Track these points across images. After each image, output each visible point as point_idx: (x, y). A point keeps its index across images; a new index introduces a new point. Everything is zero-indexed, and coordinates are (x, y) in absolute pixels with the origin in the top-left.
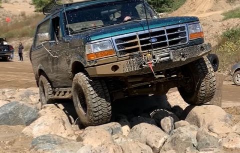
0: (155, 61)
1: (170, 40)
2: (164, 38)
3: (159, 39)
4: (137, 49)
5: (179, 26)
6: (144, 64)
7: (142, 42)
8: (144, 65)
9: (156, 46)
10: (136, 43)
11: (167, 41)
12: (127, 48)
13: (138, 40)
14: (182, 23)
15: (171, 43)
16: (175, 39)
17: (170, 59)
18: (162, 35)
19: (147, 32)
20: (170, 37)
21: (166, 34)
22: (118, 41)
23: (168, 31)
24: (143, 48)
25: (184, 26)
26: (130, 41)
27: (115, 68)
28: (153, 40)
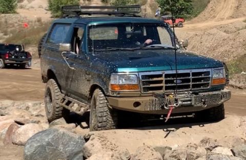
0: (177, 104)
1: (193, 83)
2: (188, 81)
3: (183, 81)
4: (160, 88)
5: (205, 70)
6: (166, 105)
7: (167, 82)
8: (165, 107)
9: (179, 87)
10: (161, 82)
11: (191, 83)
12: (152, 85)
13: (163, 78)
14: (208, 68)
15: (194, 86)
16: (198, 83)
17: (191, 103)
18: (187, 78)
19: (174, 72)
20: (194, 80)
21: (191, 77)
22: (144, 77)
23: (194, 74)
24: (167, 88)
25: (209, 72)
26: (155, 79)
27: (137, 104)
28: (178, 81)
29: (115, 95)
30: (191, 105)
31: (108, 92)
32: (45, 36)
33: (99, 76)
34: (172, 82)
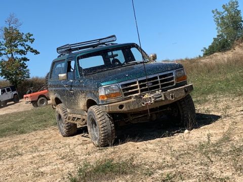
0: (151, 101)
2: (157, 82)
3: (154, 83)
4: (137, 92)
5: (169, 72)
6: (143, 103)
7: (141, 86)
8: (143, 105)
9: (151, 89)
10: (136, 87)
11: (160, 84)
12: (130, 91)
13: (137, 84)
14: (171, 70)
15: (162, 86)
16: (165, 83)
18: (156, 80)
19: (145, 78)
20: (162, 81)
21: (159, 79)
22: (122, 86)
23: (161, 77)
24: (142, 91)
25: (172, 73)
26: (132, 86)
27: (121, 107)
28: (149, 84)
29: (105, 103)
30: (162, 100)
31: (99, 102)
32: (48, 74)
33: (91, 92)
34: (145, 85)
